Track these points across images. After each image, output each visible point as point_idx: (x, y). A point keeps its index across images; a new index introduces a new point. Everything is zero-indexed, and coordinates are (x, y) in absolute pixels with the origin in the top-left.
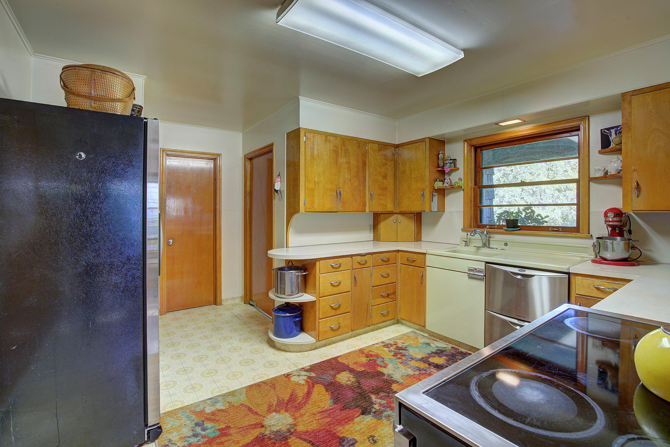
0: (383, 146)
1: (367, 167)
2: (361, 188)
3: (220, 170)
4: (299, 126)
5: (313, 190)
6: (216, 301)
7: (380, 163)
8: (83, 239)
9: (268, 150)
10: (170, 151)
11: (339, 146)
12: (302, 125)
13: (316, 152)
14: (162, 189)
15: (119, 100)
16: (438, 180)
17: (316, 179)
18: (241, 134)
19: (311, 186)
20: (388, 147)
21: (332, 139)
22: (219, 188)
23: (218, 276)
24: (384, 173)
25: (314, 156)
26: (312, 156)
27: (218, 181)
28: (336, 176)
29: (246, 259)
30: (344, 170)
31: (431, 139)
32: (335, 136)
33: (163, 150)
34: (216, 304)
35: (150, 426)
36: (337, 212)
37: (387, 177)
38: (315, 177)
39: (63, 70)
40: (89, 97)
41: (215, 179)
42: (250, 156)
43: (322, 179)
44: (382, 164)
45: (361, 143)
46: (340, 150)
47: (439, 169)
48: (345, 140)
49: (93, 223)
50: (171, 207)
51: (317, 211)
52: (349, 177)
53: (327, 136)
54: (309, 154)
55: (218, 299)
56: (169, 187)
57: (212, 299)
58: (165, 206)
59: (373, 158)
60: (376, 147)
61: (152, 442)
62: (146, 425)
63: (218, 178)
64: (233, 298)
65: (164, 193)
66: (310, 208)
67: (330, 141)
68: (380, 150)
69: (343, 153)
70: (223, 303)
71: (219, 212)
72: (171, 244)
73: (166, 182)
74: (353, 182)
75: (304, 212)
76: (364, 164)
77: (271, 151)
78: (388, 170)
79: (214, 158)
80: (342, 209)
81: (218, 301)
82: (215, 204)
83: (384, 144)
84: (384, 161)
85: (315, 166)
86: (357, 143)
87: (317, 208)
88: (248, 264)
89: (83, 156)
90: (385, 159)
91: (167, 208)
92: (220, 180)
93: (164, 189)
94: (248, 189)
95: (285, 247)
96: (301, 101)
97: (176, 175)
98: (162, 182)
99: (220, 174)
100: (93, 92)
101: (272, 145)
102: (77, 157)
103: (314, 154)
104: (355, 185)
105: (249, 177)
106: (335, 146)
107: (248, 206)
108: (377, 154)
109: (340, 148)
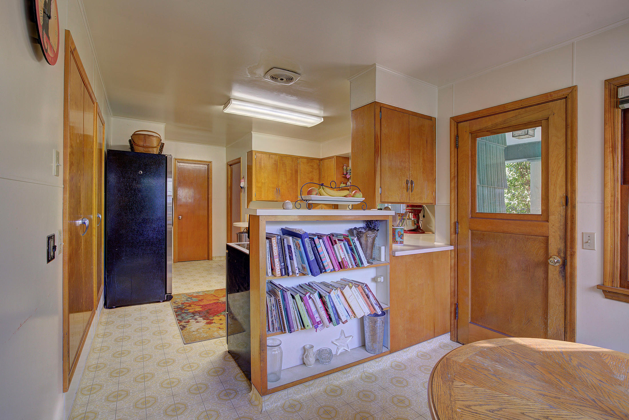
0: (310, 160)
1: (299, 174)
2: (295, 187)
3: (211, 172)
4: (252, 149)
5: (261, 188)
6: (209, 257)
7: (308, 171)
8: (142, 208)
9: (238, 162)
10: (180, 160)
11: (279, 161)
12: (253, 149)
13: (262, 165)
14: (175, 184)
15: (155, 147)
16: (342, 183)
17: (263, 181)
18: (225, 148)
19: (260, 185)
20: (314, 160)
21: (273, 156)
22: (211, 184)
23: (210, 241)
24: (311, 178)
25: (261, 167)
26: (260, 167)
27: (210, 179)
28: (276, 179)
29: (228, 231)
30: (282, 175)
31: (337, 156)
32: (276, 154)
33: (176, 159)
34: (208, 259)
35: (168, 294)
36: (277, 201)
37: (313, 180)
38: (262, 180)
39: (133, 135)
40: (143, 147)
41: (208, 178)
42: (230, 163)
43: (267, 181)
44: (309, 171)
45: (295, 159)
46: (279, 163)
47: (344, 176)
48: (282, 157)
49: (145, 201)
50: (180, 195)
51: (263, 200)
52: (286, 180)
53: (270, 154)
54: (258, 166)
55: (210, 256)
56: (179, 182)
57: (206, 256)
58: (177, 195)
59: (303, 167)
60: (305, 160)
61: (168, 301)
62: (166, 293)
63: (210, 177)
64: (220, 257)
65: (176, 186)
66: (259, 199)
67: (272, 158)
68: (308, 163)
69: (281, 165)
70: (214, 259)
71: (211, 200)
72: (181, 219)
73: (177, 179)
74: (288, 183)
75: (255, 200)
76: (296, 172)
77: (240, 162)
78: (314, 175)
79: (209, 164)
80: (281, 200)
81: (210, 257)
82: (208, 194)
83: (312, 159)
84: (312, 169)
85: (262, 173)
86: (291, 158)
87: (263, 198)
88: (229, 235)
89: (142, 172)
90: (312, 168)
91: (178, 196)
92: (211, 179)
93: (176, 184)
94: (229, 185)
95: (246, 221)
96: (253, 135)
97: (183, 175)
98: (175, 179)
99: (211, 174)
100: (145, 144)
101: (240, 158)
102: (139, 173)
103: (261, 166)
104: (290, 185)
105: (229, 177)
106: (275, 161)
107: (229, 196)
108: (306, 165)
109: (279, 162)
